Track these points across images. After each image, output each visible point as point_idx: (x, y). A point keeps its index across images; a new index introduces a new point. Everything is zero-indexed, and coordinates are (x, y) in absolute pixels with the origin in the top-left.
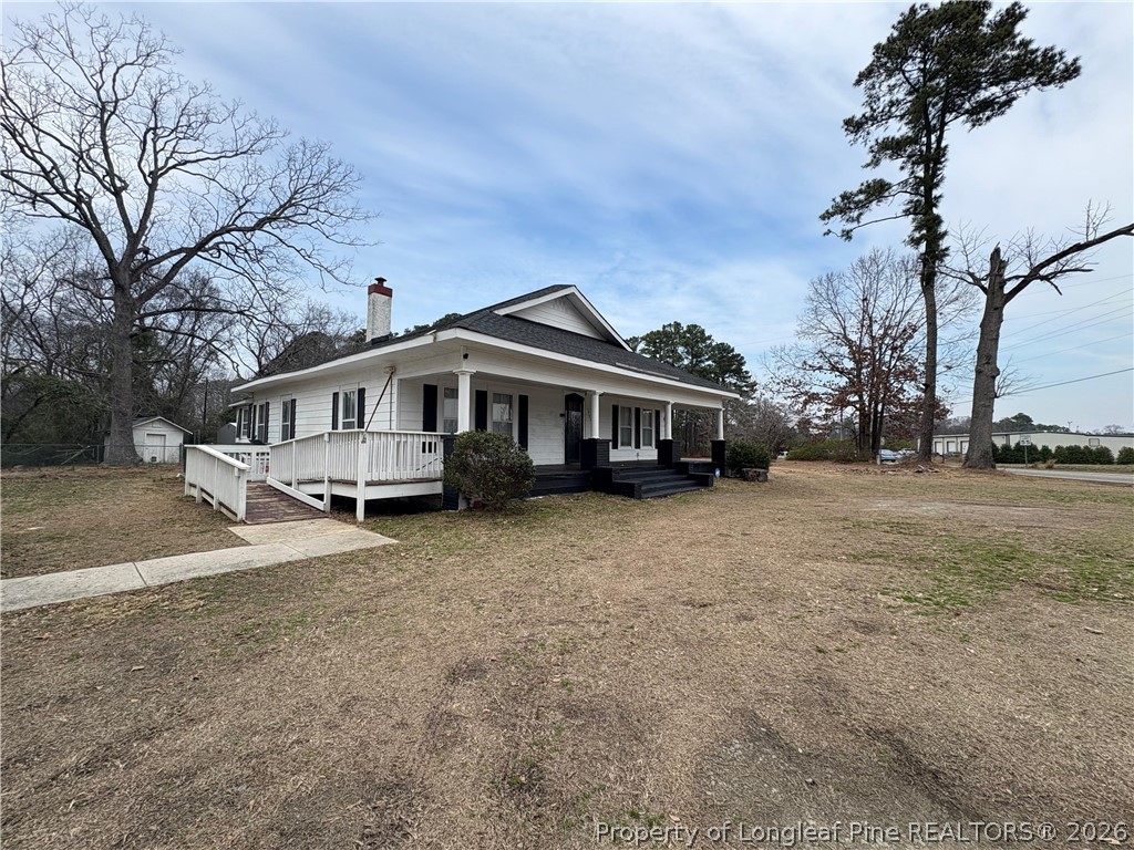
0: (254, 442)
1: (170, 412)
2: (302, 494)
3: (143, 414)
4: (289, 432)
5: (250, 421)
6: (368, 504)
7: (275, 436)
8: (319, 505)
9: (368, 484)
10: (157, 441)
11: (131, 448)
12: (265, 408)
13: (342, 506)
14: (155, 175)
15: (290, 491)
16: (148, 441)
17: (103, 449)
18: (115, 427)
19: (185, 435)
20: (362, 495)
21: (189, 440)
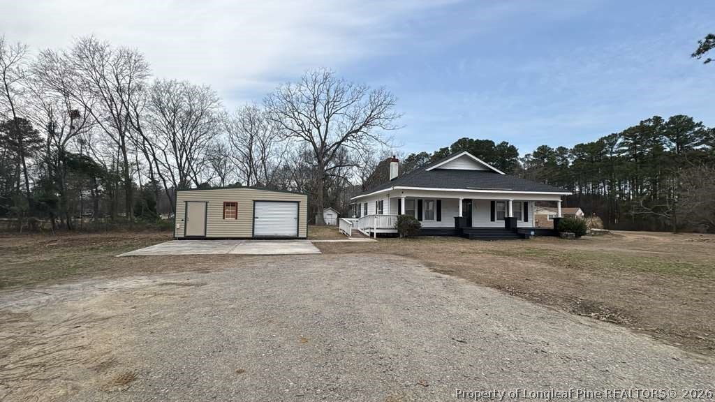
0: (357, 217)
1: (333, 205)
2: (365, 232)
3: (326, 207)
4: (366, 213)
5: (356, 210)
6: (377, 234)
7: (362, 215)
8: (368, 235)
9: (377, 229)
10: (330, 217)
11: (323, 219)
12: (360, 205)
13: (372, 234)
14: (328, 118)
15: (363, 231)
16: (328, 217)
17: (315, 220)
18: (319, 212)
19: (338, 215)
20: (375, 231)
21: (339, 216)
